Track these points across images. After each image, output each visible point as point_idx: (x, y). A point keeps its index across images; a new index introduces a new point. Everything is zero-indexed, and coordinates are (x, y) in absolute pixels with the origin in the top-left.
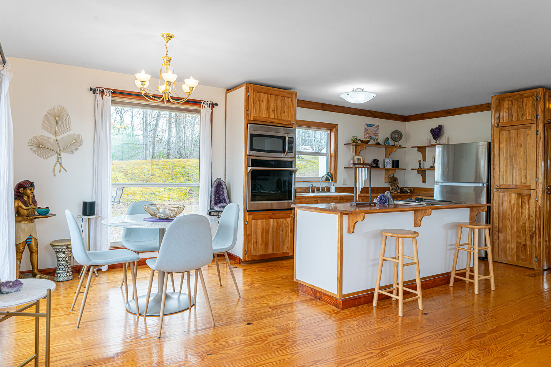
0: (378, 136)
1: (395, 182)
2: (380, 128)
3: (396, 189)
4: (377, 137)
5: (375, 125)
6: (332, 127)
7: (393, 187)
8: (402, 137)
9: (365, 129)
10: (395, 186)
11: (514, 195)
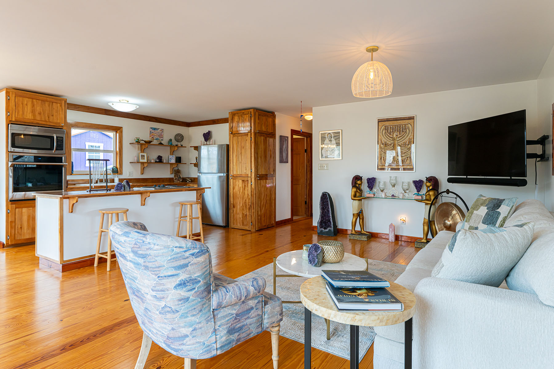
0: (163, 137)
1: (178, 174)
2: (165, 131)
3: (179, 179)
4: (161, 139)
5: (159, 129)
6: (117, 129)
7: (176, 178)
8: (183, 139)
9: (150, 132)
10: (178, 177)
11: (241, 181)
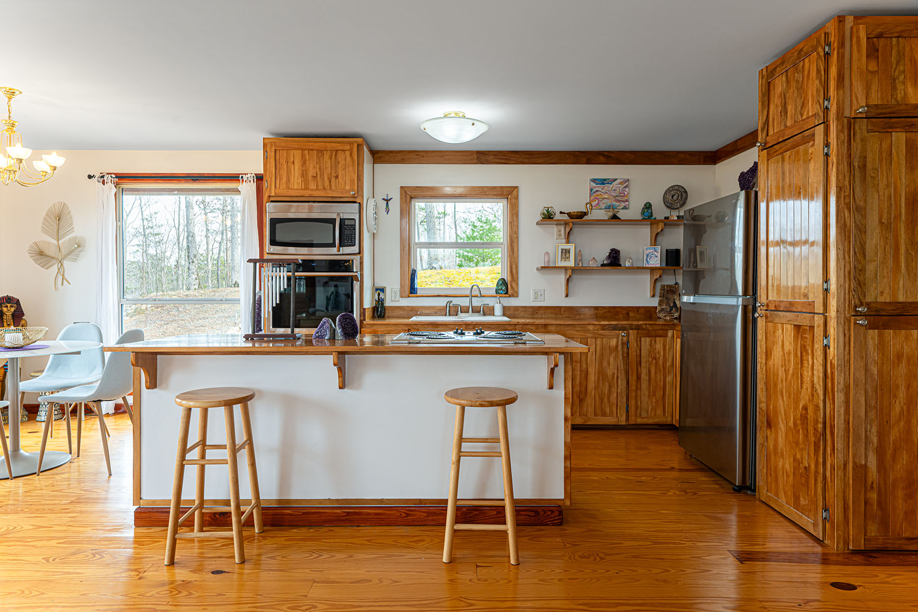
0: (627, 201)
1: (670, 296)
2: (632, 185)
3: (671, 310)
4: (623, 204)
5: (616, 179)
6: (509, 194)
7: (664, 306)
8: (686, 199)
9: (591, 190)
10: (668, 304)
11: (789, 328)
